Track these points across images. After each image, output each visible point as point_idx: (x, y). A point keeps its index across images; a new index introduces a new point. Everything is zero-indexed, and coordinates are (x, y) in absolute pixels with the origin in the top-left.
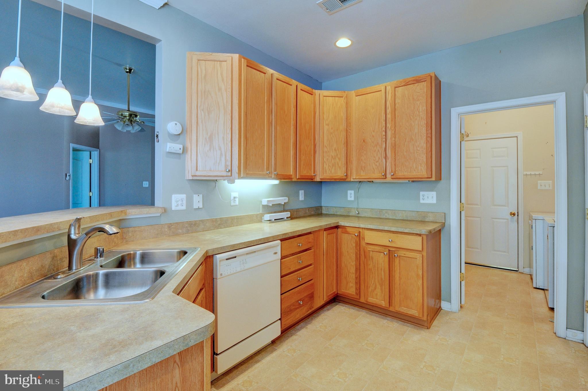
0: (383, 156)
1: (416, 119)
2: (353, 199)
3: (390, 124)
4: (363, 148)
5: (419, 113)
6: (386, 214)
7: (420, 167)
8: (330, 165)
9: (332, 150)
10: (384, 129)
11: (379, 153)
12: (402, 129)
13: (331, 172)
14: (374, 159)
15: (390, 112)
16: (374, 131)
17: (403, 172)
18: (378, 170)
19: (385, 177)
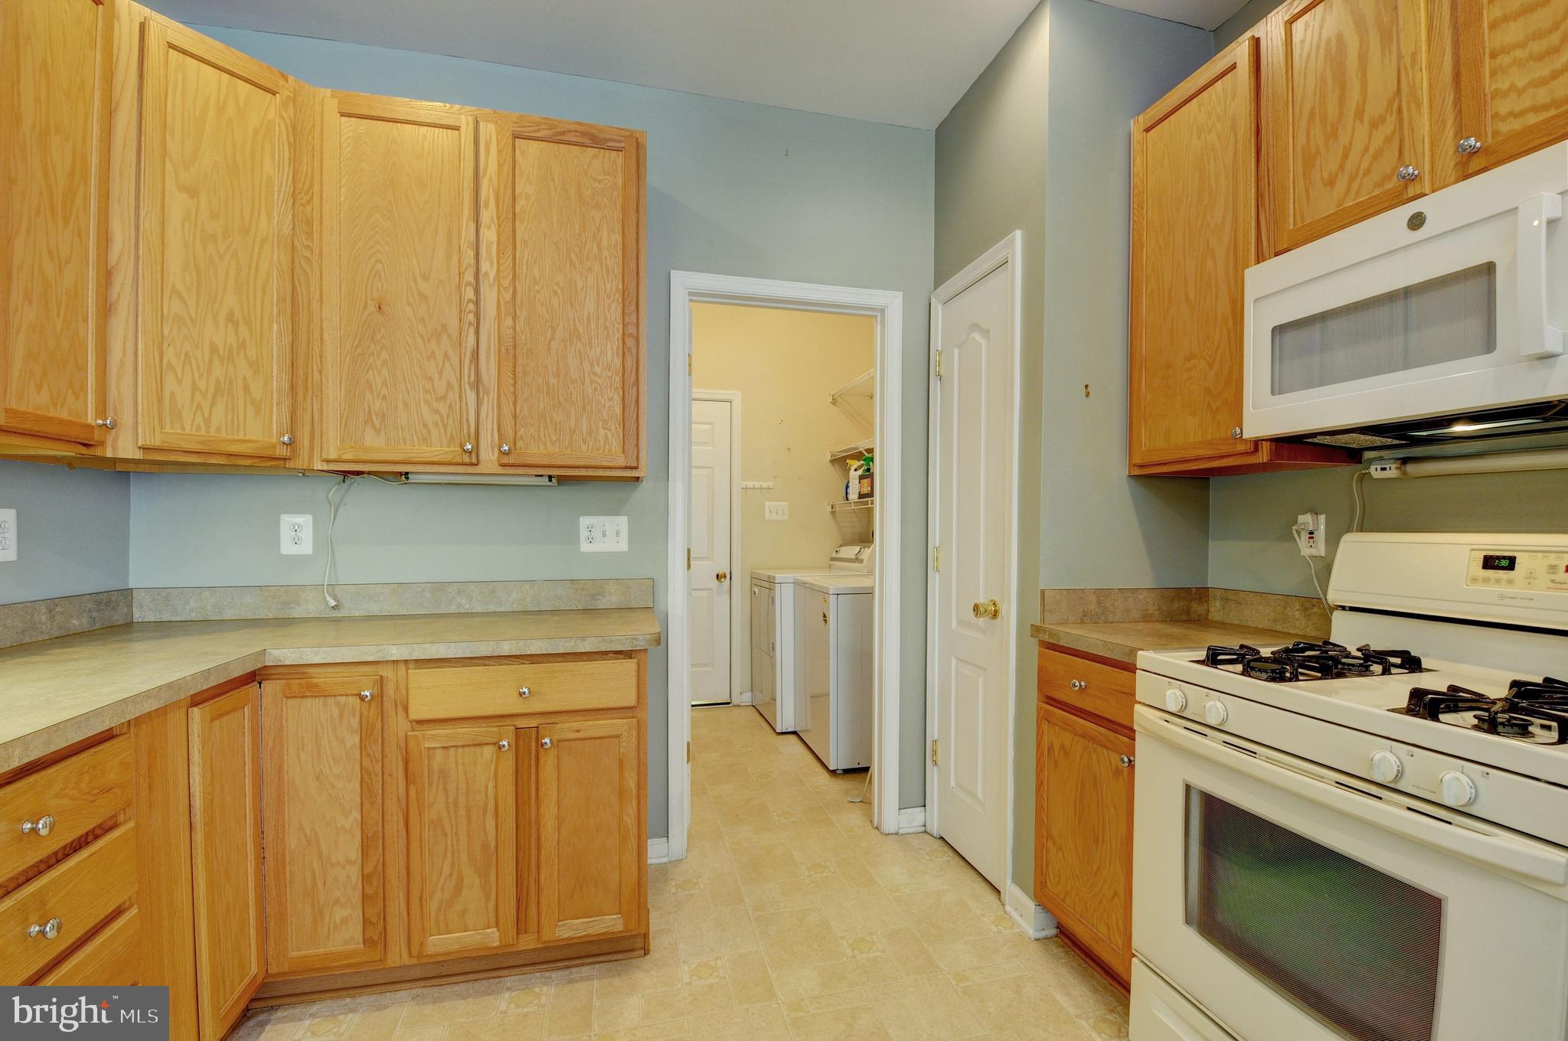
0: (466, 380)
1: (590, 269)
2: (306, 548)
3: (492, 264)
4: (378, 336)
5: (600, 250)
6: (459, 600)
7: (602, 432)
8: (202, 385)
9: (215, 318)
10: (469, 277)
11: (447, 364)
12: (538, 292)
13: (208, 421)
14: (429, 386)
15: (492, 220)
16: (426, 278)
17: (545, 445)
18: (445, 429)
19: (474, 460)
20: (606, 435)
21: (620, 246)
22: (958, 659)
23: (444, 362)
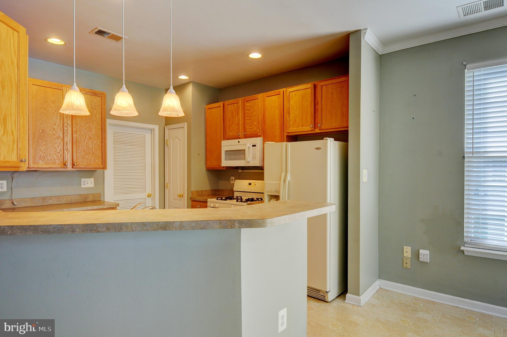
0: (65, 148)
1: (94, 123)
2: (5, 189)
3: (70, 121)
4: (43, 138)
5: (96, 119)
10: (66, 125)
12: (82, 128)
14: (55, 150)
16: (55, 125)
17: (84, 163)
18: (60, 160)
19: (67, 167)
20: (98, 161)
21: (101, 118)
22: (173, 207)
23: (59, 144)
